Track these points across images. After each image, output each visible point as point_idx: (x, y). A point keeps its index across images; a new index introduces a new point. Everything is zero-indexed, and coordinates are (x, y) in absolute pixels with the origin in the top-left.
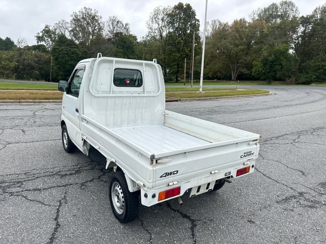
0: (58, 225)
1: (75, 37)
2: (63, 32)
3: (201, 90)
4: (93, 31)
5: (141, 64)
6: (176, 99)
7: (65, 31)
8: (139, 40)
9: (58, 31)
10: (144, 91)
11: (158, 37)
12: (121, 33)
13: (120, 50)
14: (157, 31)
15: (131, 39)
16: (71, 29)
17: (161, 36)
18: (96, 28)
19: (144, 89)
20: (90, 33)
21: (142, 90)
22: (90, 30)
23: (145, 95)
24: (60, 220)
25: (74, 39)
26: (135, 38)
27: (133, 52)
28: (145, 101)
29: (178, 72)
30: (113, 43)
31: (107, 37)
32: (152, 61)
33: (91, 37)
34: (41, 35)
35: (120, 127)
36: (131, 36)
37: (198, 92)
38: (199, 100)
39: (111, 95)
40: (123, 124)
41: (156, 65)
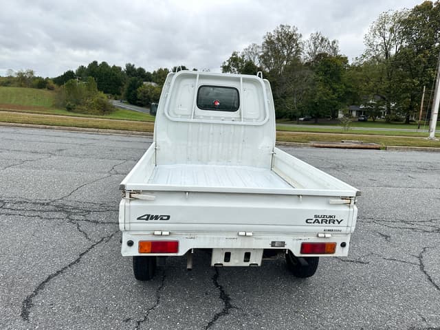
1: (266, 64)
2: (252, 59)
4: (288, 55)
5: (238, 80)
6: (378, 146)
7: (254, 58)
8: (350, 63)
9: (246, 58)
10: (241, 118)
11: (382, 56)
12: (325, 55)
13: (321, 78)
14: (380, 48)
15: (339, 62)
16: (261, 54)
17: (387, 54)
18: (293, 50)
19: (240, 114)
20: (284, 58)
21: (239, 116)
22: (286, 53)
23: (242, 123)
25: (264, 67)
26: (345, 60)
28: (243, 131)
29: (411, 108)
30: (312, 69)
31: (306, 61)
32: (256, 75)
33: (285, 63)
34: (227, 64)
35: (206, 164)
36: (339, 58)
37: (427, 139)
39: (192, 120)
40: (210, 161)
41: (261, 80)
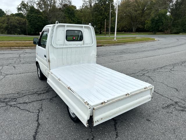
0: (39, 124)
1: (40, 8)
2: (33, 5)
3: (115, 39)
4: (50, 4)
5: (82, 27)
6: (101, 45)
7: (34, 4)
9: (29, 4)
10: (84, 44)
11: (89, 7)
12: (66, 5)
13: (66, 15)
14: (88, 3)
15: (73, 8)
16: (37, 3)
17: (91, 5)
18: (52, 2)
19: (84, 42)
21: (83, 43)
22: (49, 3)
23: (85, 46)
24: (40, 121)
26: (75, 7)
27: (74, 16)
28: (85, 49)
29: (101, 28)
30: (63, 11)
31: (59, 7)
32: (88, 25)
33: (49, 7)
34: (20, 7)
35: (71, 65)
36: (73, 6)
37: (113, 40)
38: (114, 45)
39: (65, 46)
41: (91, 27)
